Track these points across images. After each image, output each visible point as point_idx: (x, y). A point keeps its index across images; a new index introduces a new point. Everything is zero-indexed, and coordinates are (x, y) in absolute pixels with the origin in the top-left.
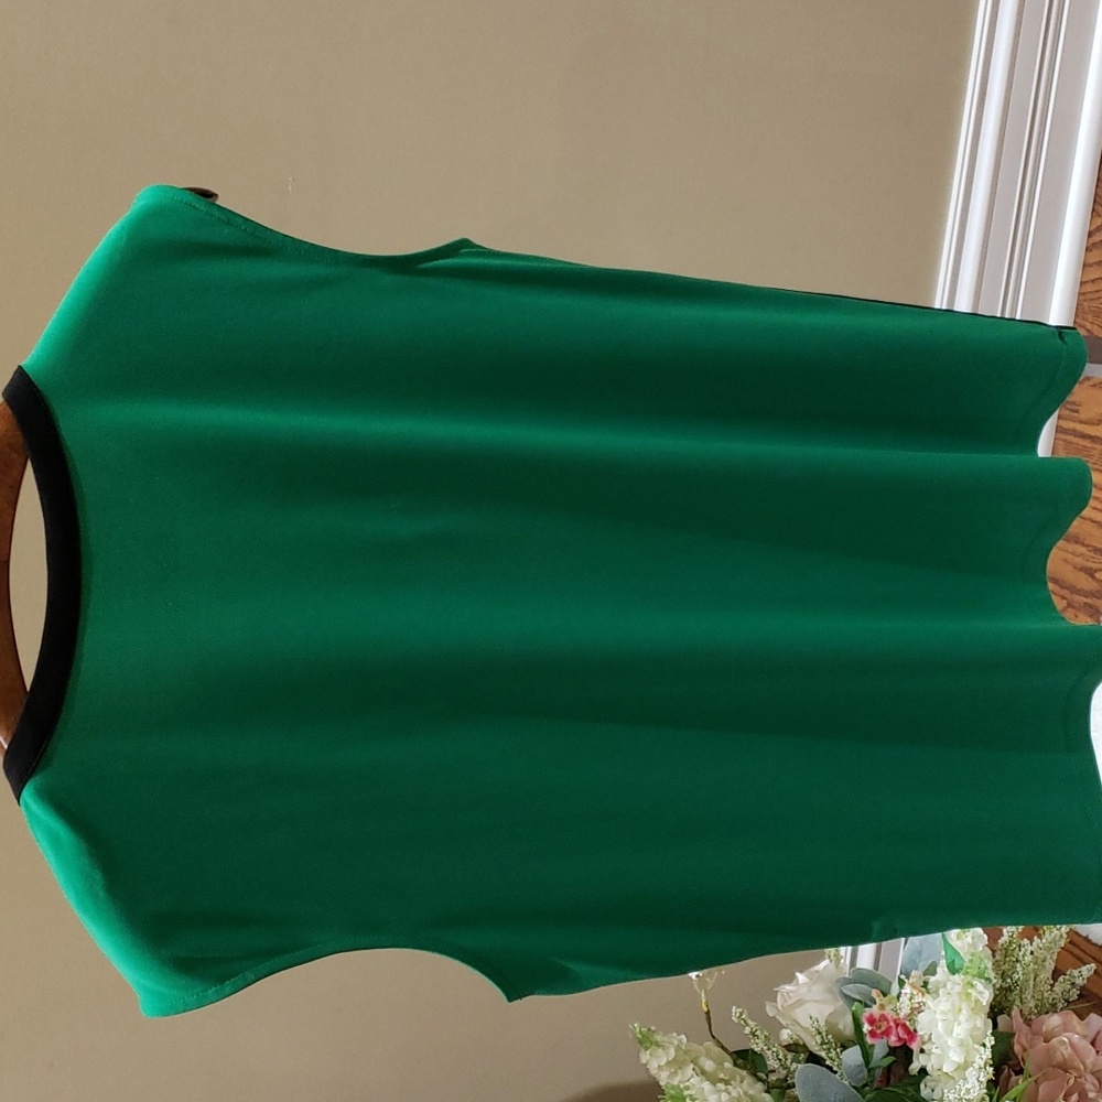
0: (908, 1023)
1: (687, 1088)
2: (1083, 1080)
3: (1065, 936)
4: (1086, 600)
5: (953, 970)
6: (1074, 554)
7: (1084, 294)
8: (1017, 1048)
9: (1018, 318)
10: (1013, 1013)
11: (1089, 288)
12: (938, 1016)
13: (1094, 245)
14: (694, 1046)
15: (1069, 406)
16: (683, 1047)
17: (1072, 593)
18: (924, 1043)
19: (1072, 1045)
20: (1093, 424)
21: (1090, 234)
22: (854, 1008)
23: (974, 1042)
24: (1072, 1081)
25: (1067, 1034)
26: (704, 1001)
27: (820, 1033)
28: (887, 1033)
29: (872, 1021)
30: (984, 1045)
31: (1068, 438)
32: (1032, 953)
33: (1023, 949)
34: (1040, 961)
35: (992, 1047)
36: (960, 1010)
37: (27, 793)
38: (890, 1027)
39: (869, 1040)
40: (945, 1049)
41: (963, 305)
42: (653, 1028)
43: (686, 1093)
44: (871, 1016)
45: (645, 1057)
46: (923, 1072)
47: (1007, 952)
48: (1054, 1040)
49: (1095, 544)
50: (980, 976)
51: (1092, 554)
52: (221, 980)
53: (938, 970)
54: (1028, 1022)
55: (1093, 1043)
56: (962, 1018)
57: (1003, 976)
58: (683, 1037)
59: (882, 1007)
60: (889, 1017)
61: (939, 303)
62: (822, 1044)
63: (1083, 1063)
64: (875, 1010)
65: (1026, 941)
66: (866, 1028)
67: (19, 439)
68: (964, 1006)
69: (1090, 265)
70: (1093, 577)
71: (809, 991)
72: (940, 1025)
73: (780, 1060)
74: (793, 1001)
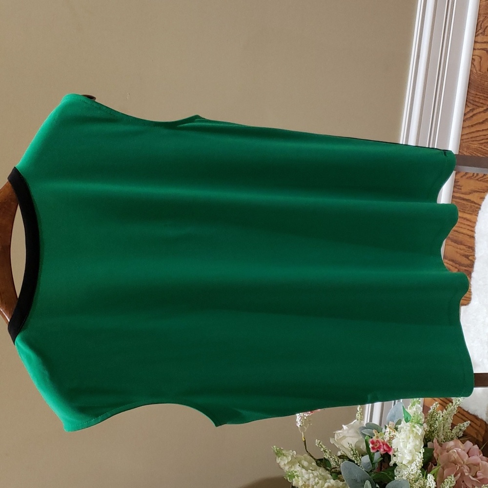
0: (388, 444)
1: (296, 472)
2: (463, 468)
3: (456, 409)
4: (466, 268)
5: (407, 421)
6: (460, 249)
7: (463, 140)
8: (435, 455)
9: (435, 147)
10: (434, 441)
11: (465, 137)
12: (400, 440)
13: (467, 119)
14: (299, 456)
15: (457, 187)
16: (295, 456)
17: (460, 266)
18: (395, 452)
19: (458, 453)
20: (467, 194)
21: (465, 115)
22: (366, 438)
23: (416, 451)
24: (458, 468)
25: (456, 448)
26: (303, 436)
27: (352, 450)
28: (379, 447)
29: (373, 443)
30: (420, 453)
31: (458, 200)
32: (442, 416)
33: (439, 415)
34: (445, 419)
35: (423, 453)
36: (410, 437)
37: (18, 339)
38: (380, 446)
39: (372, 451)
40: (403, 454)
41: (412, 142)
42: (282, 448)
43: (295, 474)
44: (373, 440)
45: (278, 460)
46: (395, 465)
47: (432, 416)
48: (451, 451)
49: (469, 245)
50: (418, 423)
51: (468, 249)
52: (97, 416)
53: (402, 422)
54: (441, 445)
55: (468, 453)
56: (411, 440)
57: (431, 426)
58: (294, 452)
59: (377, 437)
60: (380, 442)
61: (402, 141)
62: (353, 455)
63: (463, 460)
64: (374, 438)
65: (440, 412)
66: (371, 446)
67: (14, 196)
68: (411, 436)
69: (465, 128)
70: (468, 258)
71: (348, 432)
72: (401, 444)
73: (336, 462)
74: (341, 436)
